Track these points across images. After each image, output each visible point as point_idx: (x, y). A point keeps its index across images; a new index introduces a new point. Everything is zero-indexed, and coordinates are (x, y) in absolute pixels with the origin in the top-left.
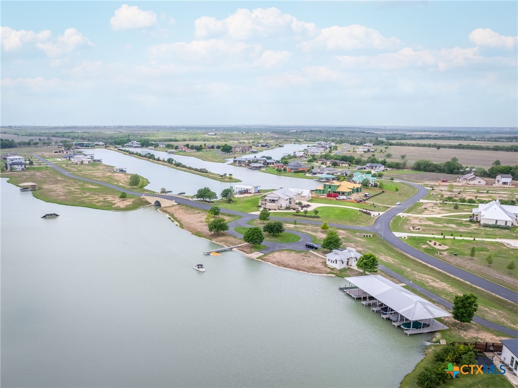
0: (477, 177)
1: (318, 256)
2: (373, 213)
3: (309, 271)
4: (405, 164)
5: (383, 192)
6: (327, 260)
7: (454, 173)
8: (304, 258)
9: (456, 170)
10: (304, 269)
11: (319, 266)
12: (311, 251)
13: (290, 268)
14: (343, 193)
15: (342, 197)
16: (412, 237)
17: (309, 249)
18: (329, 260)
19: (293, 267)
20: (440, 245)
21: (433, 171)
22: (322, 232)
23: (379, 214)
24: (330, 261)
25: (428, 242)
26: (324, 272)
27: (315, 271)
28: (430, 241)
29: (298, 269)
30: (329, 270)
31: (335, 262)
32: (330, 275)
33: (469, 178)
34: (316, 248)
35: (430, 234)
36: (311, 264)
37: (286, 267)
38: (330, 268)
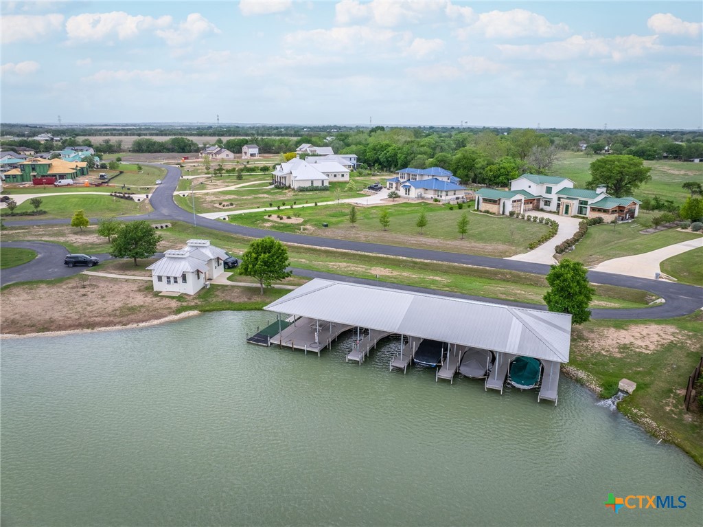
0: (223, 150)
1: (115, 280)
2: (136, 197)
3: (124, 319)
4: (120, 145)
5: (121, 172)
6: (155, 279)
7: (186, 150)
8: (83, 291)
9: (188, 148)
10: (107, 319)
11: (139, 299)
12: (86, 272)
13: (60, 328)
14: (62, 176)
15: (64, 182)
16: (235, 215)
17: (75, 269)
18: (160, 278)
19: (69, 322)
20: (289, 218)
21: (160, 152)
22: (76, 233)
23: (147, 196)
24: (165, 280)
25: (266, 217)
26: (165, 312)
27: (141, 316)
28: (269, 216)
29: (91, 325)
30: (174, 304)
31: (180, 280)
32: (184, 314)
33: (214, 152)
34: (95, 264)
35: (255, 208)
36: (115, 303)
37: (45, 329)
38: (173, 298)
